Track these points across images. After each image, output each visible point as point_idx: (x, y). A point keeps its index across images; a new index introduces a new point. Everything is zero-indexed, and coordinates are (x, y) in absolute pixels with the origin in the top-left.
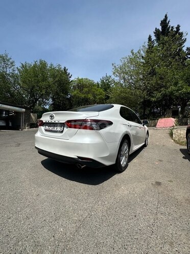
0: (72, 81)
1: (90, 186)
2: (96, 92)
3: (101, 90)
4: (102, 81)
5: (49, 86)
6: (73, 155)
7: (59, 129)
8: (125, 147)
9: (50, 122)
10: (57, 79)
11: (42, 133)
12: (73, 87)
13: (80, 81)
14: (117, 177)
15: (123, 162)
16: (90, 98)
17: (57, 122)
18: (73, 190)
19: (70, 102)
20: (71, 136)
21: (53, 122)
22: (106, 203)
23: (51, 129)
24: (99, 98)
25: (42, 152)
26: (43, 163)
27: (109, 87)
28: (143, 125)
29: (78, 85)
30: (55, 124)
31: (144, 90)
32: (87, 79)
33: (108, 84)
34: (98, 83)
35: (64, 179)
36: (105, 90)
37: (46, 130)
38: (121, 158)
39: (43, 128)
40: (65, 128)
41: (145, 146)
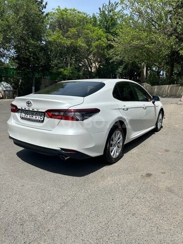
0: (47, 15)
1: (75, 178)
2: (91, 35)
3: (101, 32)
4: (103, 14)
5: (9, 26)
6: (56, 147)
7: (38, 118)
8: (118, 135)
9: (27, 109)
10: (21, 14)
11: (17, 120)
12: (51, 25)
13: (62, 13)
14: (106, 169)
15: (115, 152)
16: (80, 46)
17: (35, 110)
18: (57, 181)
19: (46, 54)
20: (53, 127)
21: (31, 109)
22: (89, 191)
23: (28, 117)
24: (97, 47)
25: (18, 143)
26: (20, 154)
27: (114, 24)
28: (153, 103)
29: (59, 22)
30: (33, 113)
31: (171, 35)
32: (74, 10)
33: (112, 19)
34: (94, 17)
35: (46, 171)
36: (107, 30)
37: (22, 118)
38: (111, 148)
39: (18, 115)
40: (45, 117)
41: (155, 130)
